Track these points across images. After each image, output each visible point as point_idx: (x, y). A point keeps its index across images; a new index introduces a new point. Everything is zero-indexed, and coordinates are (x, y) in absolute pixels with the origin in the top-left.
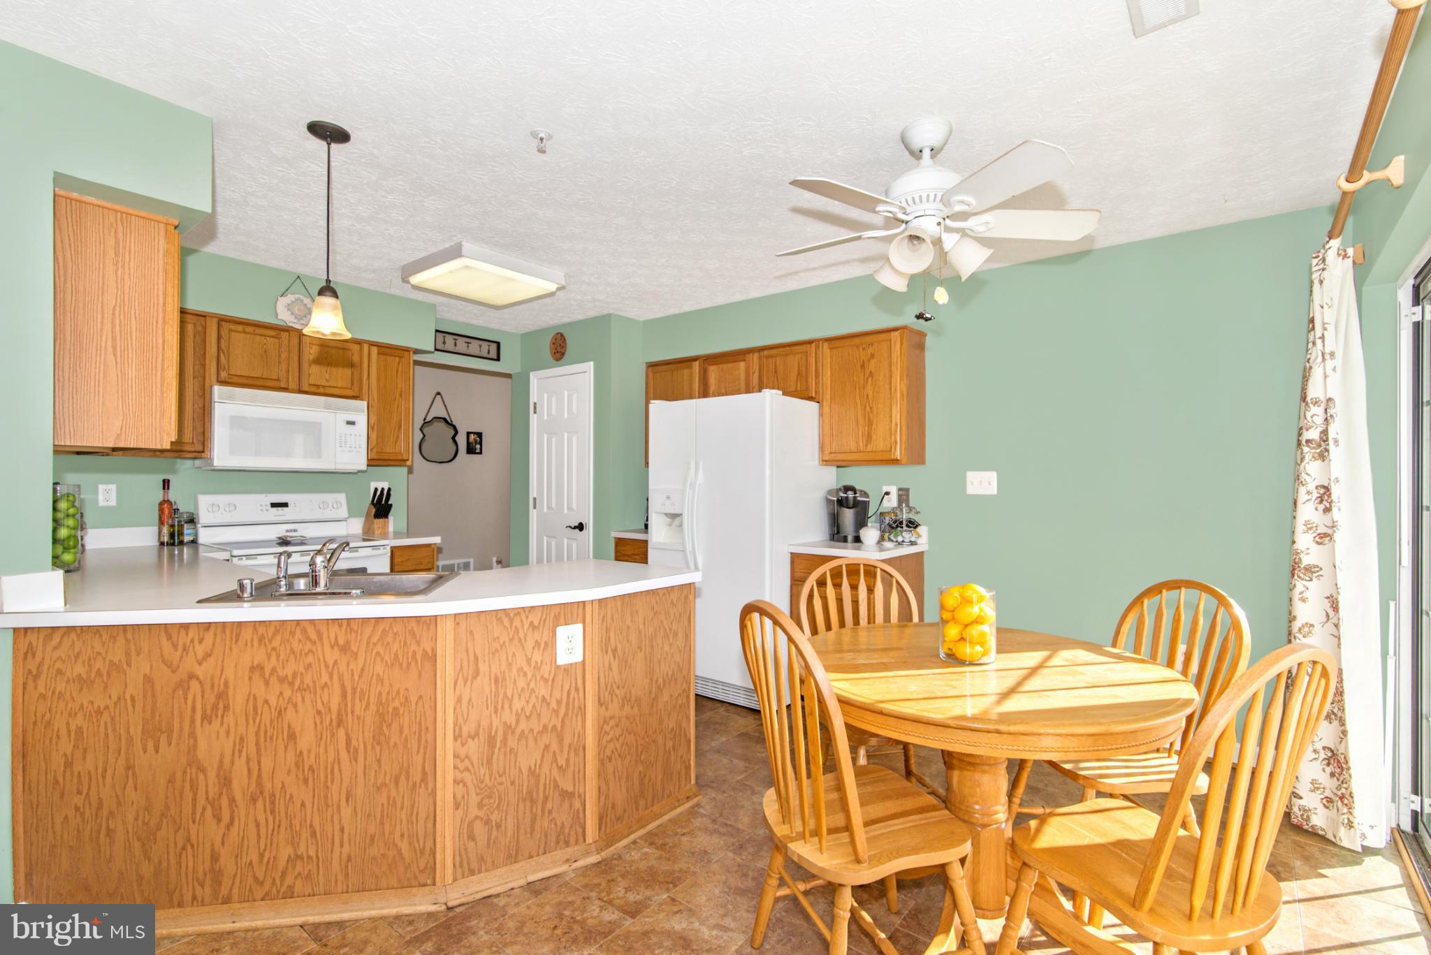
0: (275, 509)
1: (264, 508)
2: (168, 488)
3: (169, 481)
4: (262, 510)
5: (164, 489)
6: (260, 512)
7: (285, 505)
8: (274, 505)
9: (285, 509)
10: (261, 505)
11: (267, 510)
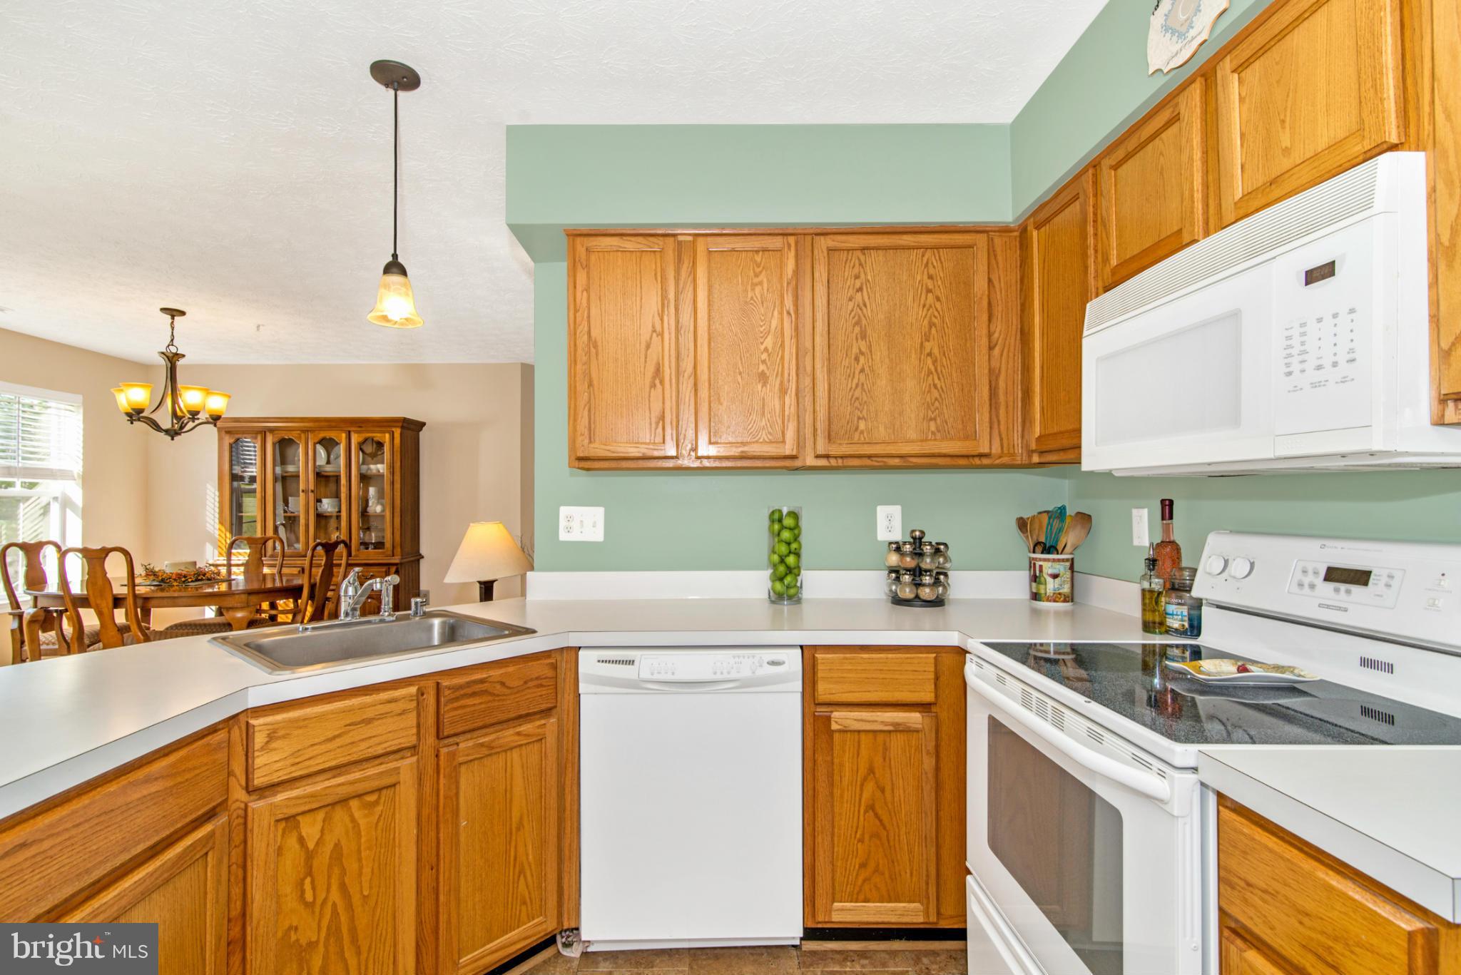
0: (1331, 585)
1: (1310, 578)
2: (1171, 517)
3: (1171, 502)
4: (1301, 585)
5: (1163, 519)
6: (1295, 589)
7: (1361, 577)
8: (1334, 575)
9: (1356, 589)
10: (1305, 572)
11: (1312, 586)
